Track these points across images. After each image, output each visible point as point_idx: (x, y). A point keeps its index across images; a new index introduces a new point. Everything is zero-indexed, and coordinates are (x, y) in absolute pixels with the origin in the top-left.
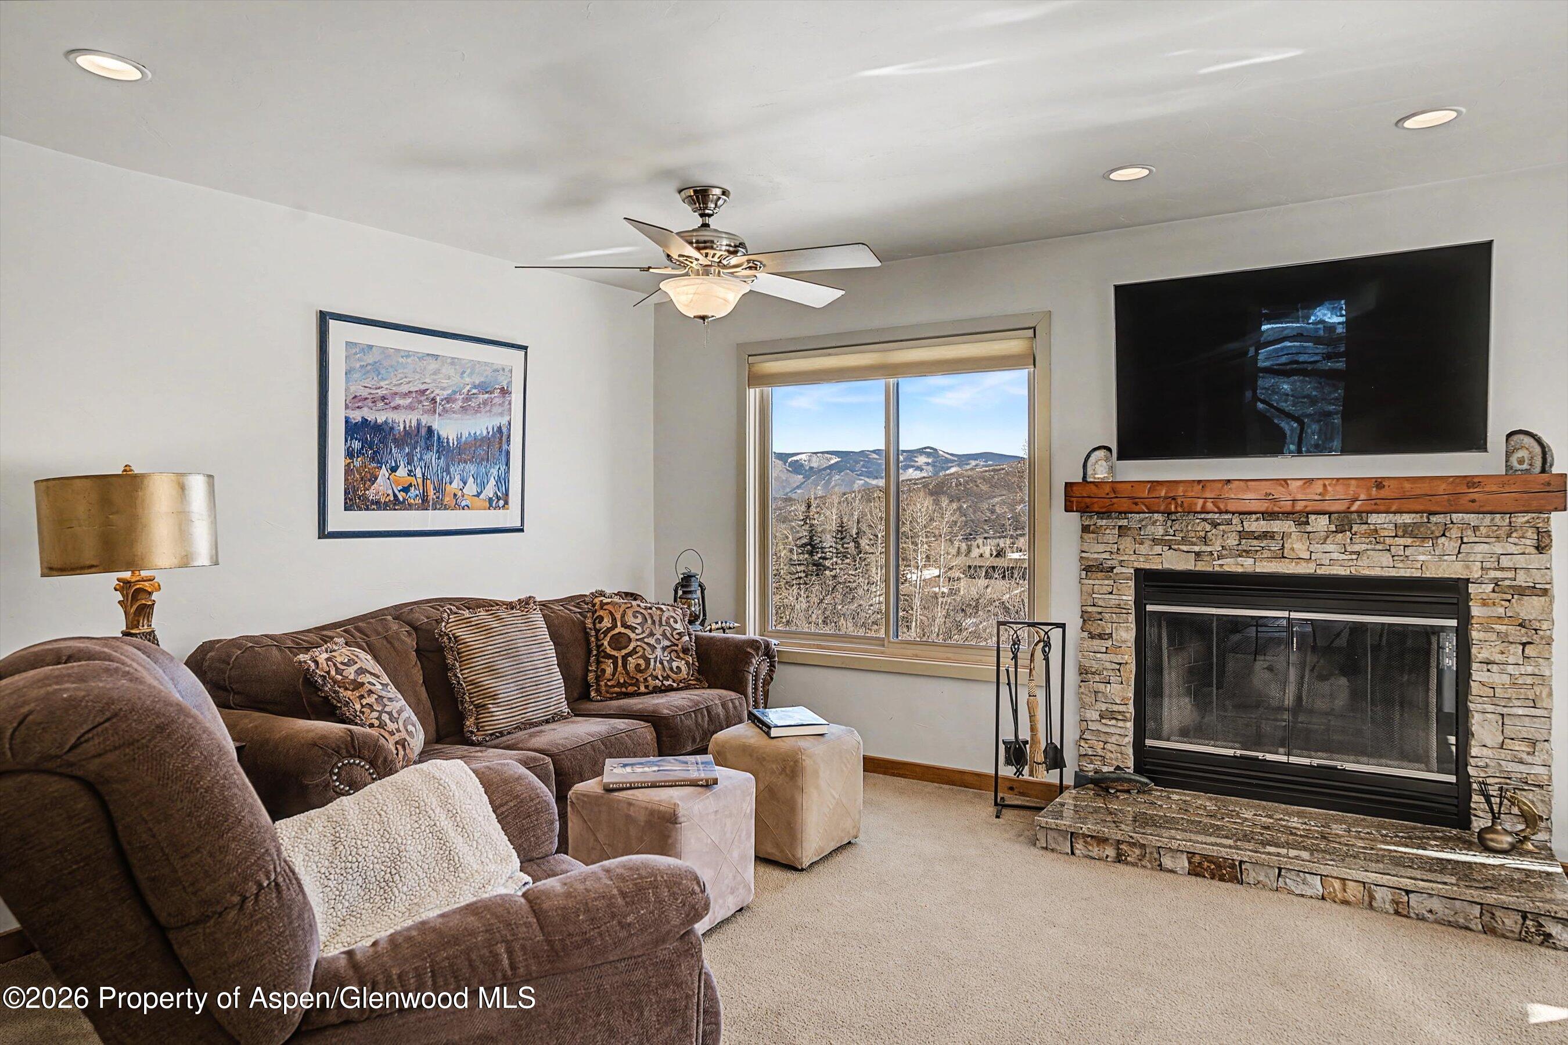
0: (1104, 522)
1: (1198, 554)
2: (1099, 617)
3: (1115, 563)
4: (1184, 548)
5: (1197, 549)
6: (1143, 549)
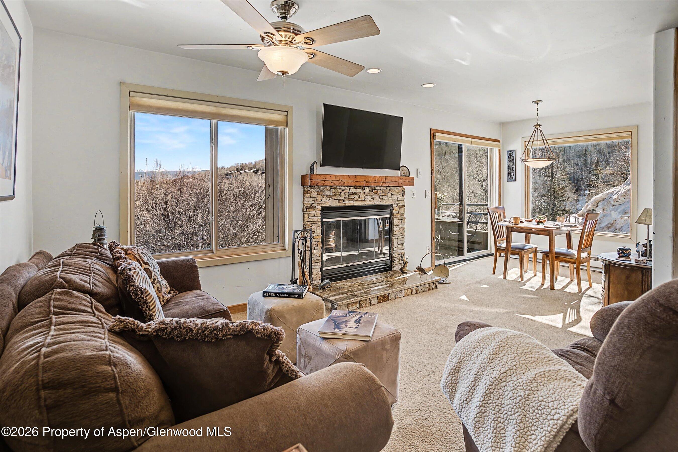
0: (312, 190)
1: (338, 200)
2: (311, 225)
3: (316, 205)
4: (336, 198)
5: (339, 198)
6: (324, 199)
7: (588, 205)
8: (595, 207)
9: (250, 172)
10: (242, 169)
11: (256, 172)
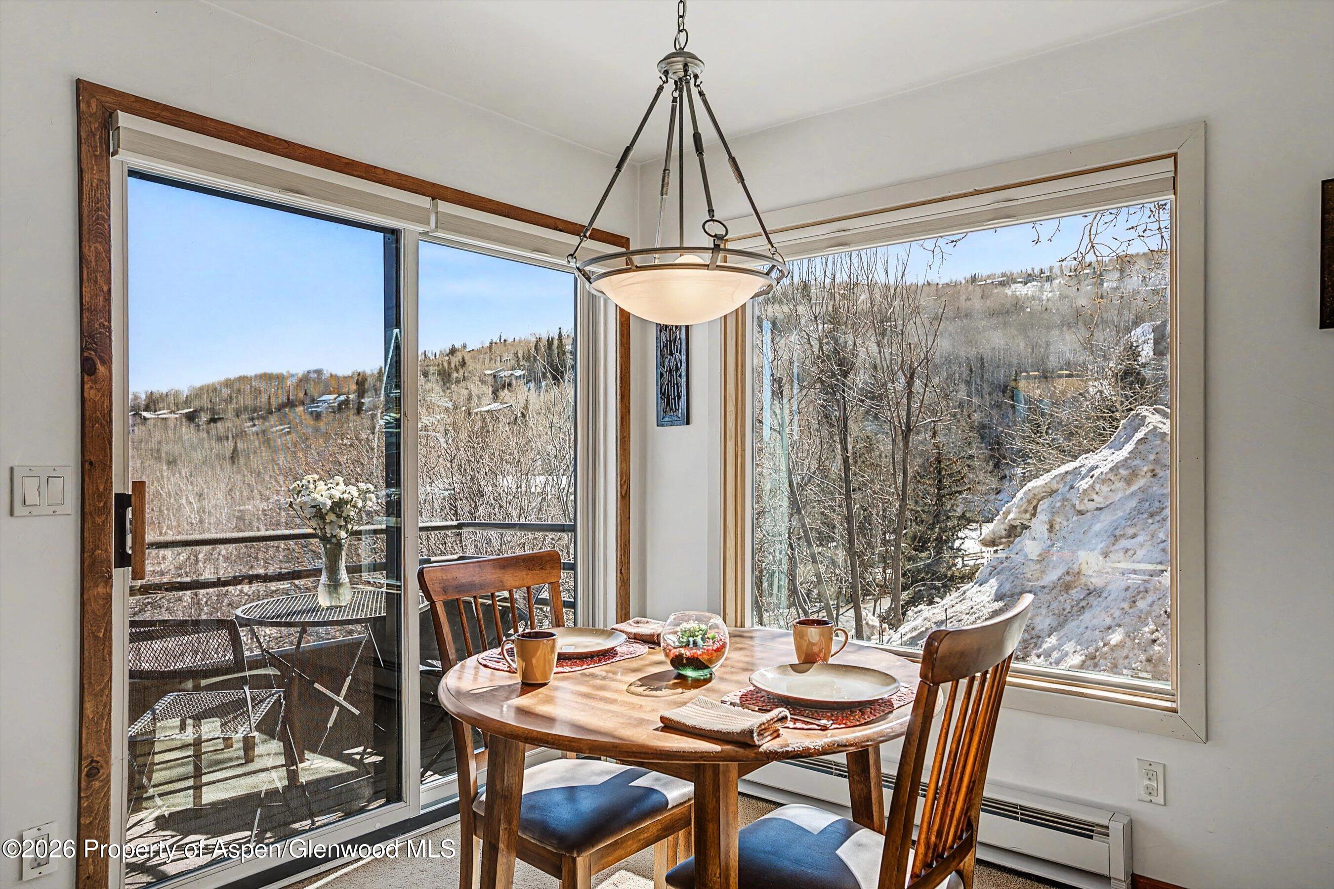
7: (1008, 512)
8: (1028, 516)
9: (173, 416)
10: (147, 408)
11: (191, 417)
